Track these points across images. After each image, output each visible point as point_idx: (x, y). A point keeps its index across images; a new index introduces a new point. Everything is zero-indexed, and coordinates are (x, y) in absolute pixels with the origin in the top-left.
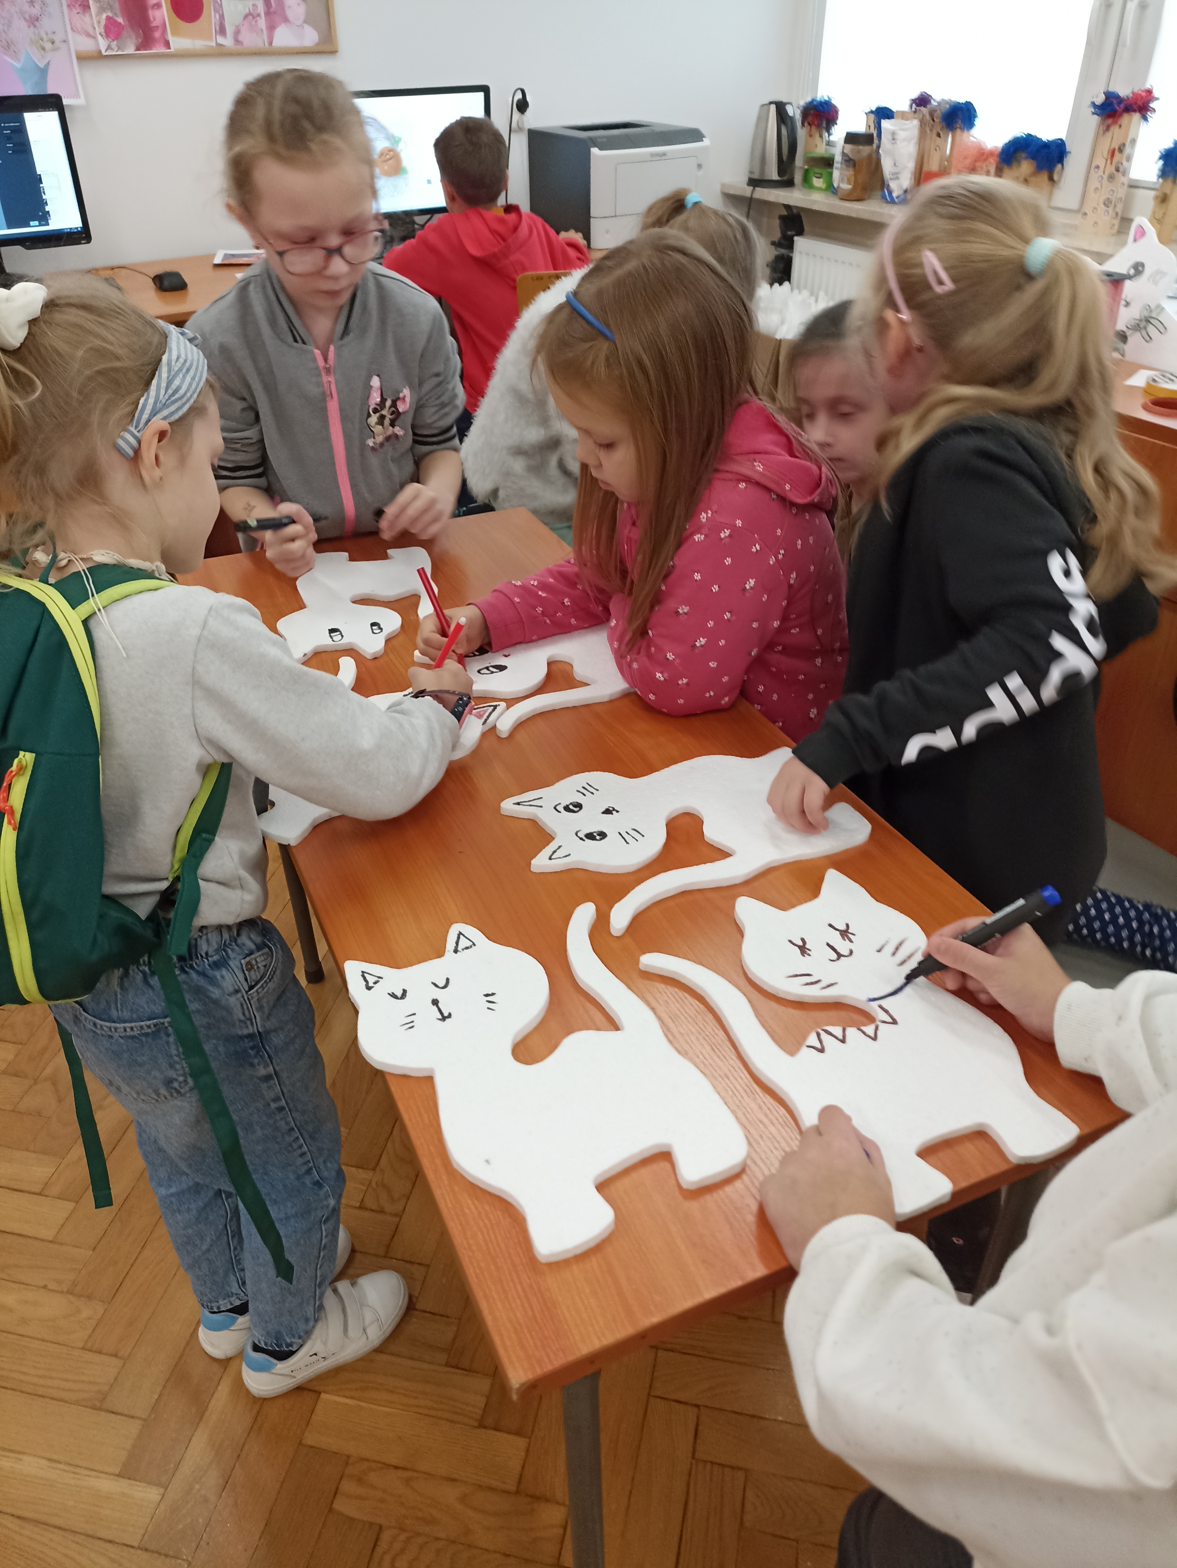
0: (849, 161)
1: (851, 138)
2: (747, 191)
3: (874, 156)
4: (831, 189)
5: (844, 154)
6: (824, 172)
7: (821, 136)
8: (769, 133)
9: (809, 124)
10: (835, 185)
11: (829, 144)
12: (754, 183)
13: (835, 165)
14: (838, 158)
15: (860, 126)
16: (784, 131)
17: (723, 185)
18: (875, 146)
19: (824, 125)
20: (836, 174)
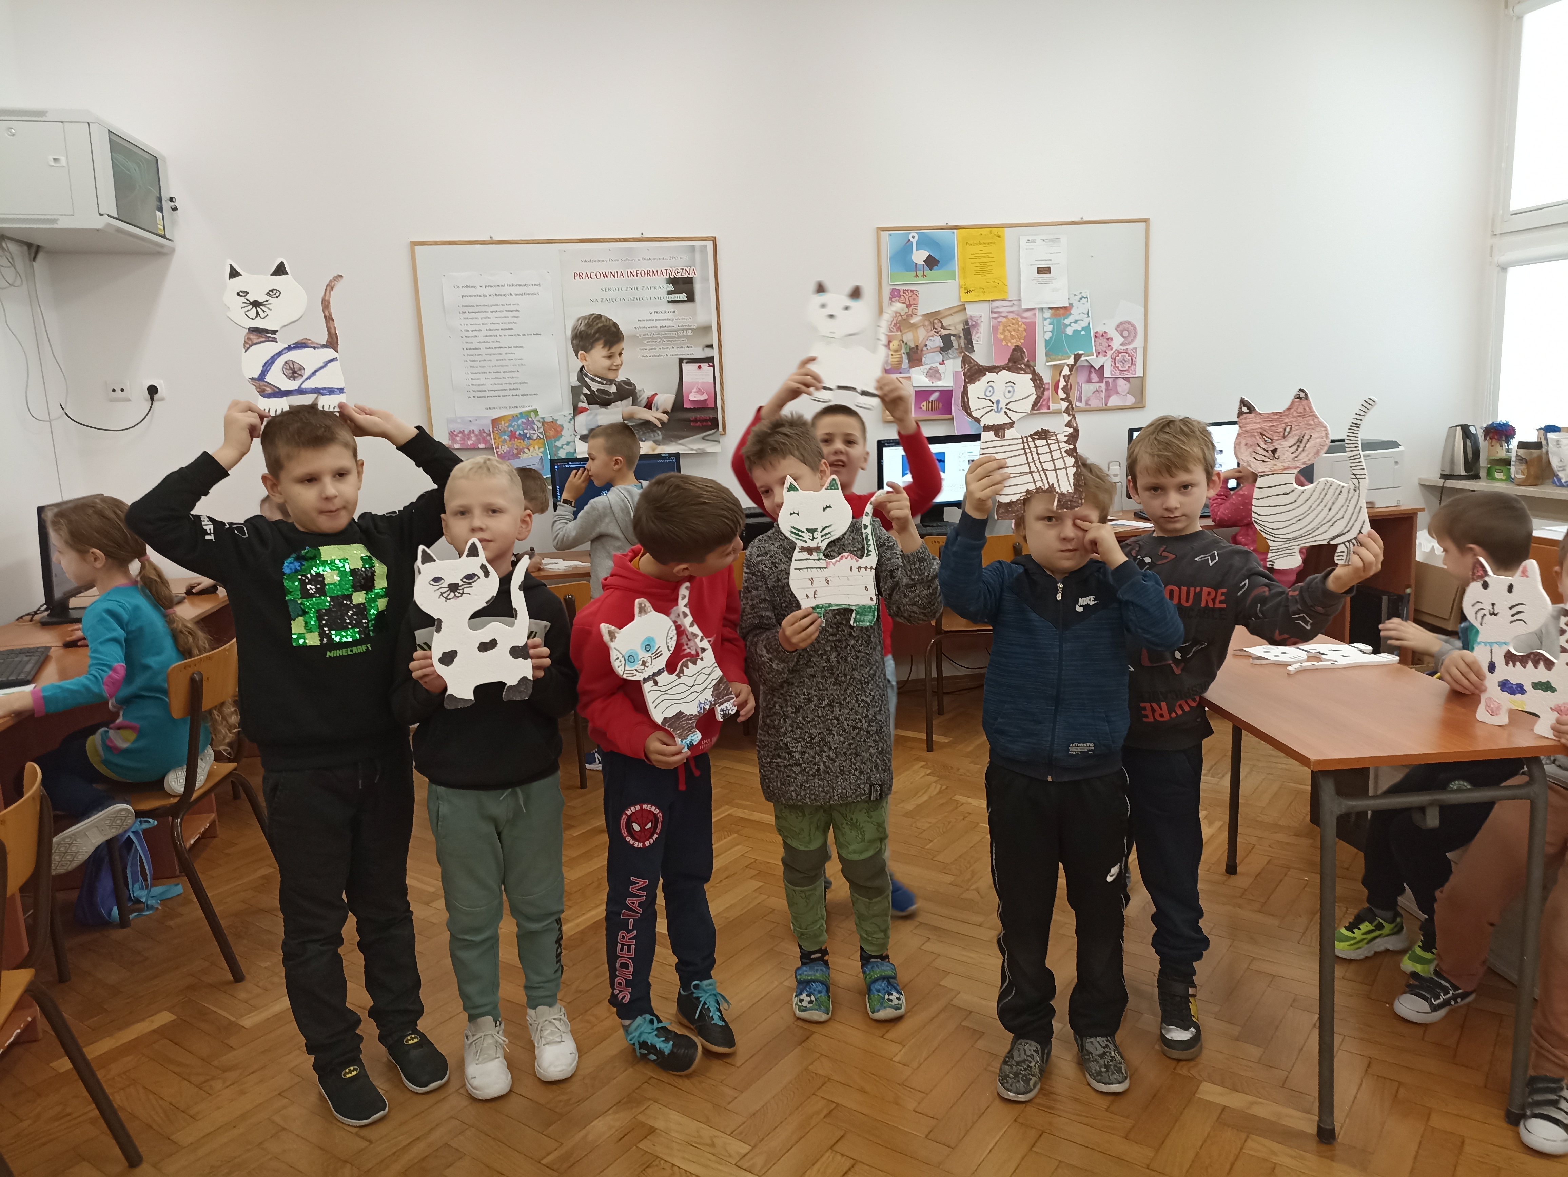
0: (1520, 459)
1: (1522, 445)
2: (1440, 483)
3: (1544, 457)
4: (1510, 479)
5: (1517, 455)
6: (1504, 468)
7: (1501, 446)
8: (1456, 445)
9: (1490, 438)
10: (1513, 476)
11: (1508, 451)
12: (1444, 477)
13: (1512, 463)
14: (1513, 459)
15: (1533, 437)
16: (1468, 443)
17: (1420, 479)
18: (1544, 450)
19: (1504, 439)
20: (1513, 469)
